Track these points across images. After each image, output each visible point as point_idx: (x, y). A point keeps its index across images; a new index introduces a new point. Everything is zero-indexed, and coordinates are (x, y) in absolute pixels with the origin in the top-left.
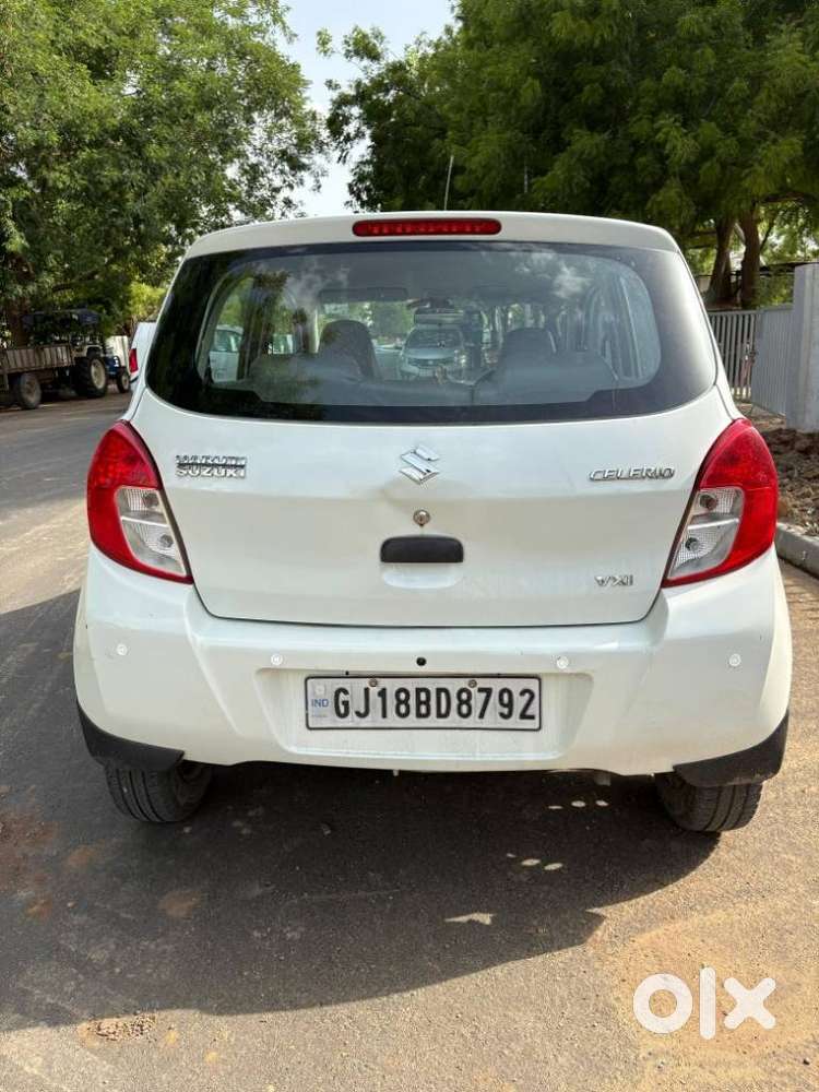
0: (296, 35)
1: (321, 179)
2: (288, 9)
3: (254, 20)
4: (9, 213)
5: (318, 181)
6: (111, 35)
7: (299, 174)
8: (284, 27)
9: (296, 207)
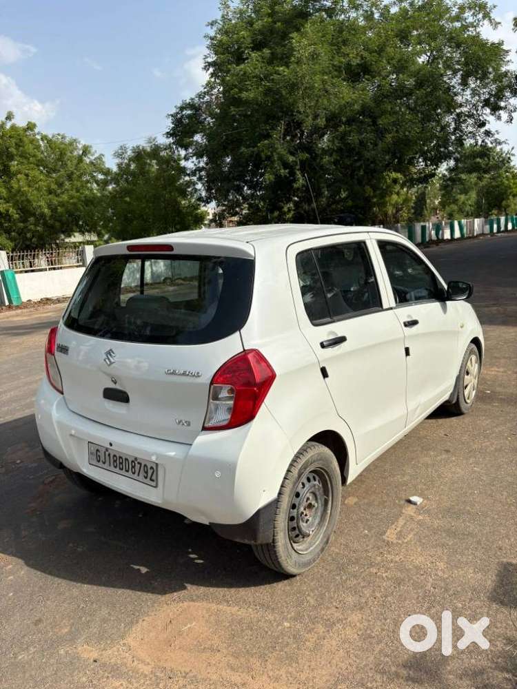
0: (500, 23)
1: (513, 114)
2: (495, 7)
3: (470, 20)
4: (298, 167)
5: (511, 116)
6: (365, 54)
7: (497, 113)
8: (490, 20)
9: (493, 135)
